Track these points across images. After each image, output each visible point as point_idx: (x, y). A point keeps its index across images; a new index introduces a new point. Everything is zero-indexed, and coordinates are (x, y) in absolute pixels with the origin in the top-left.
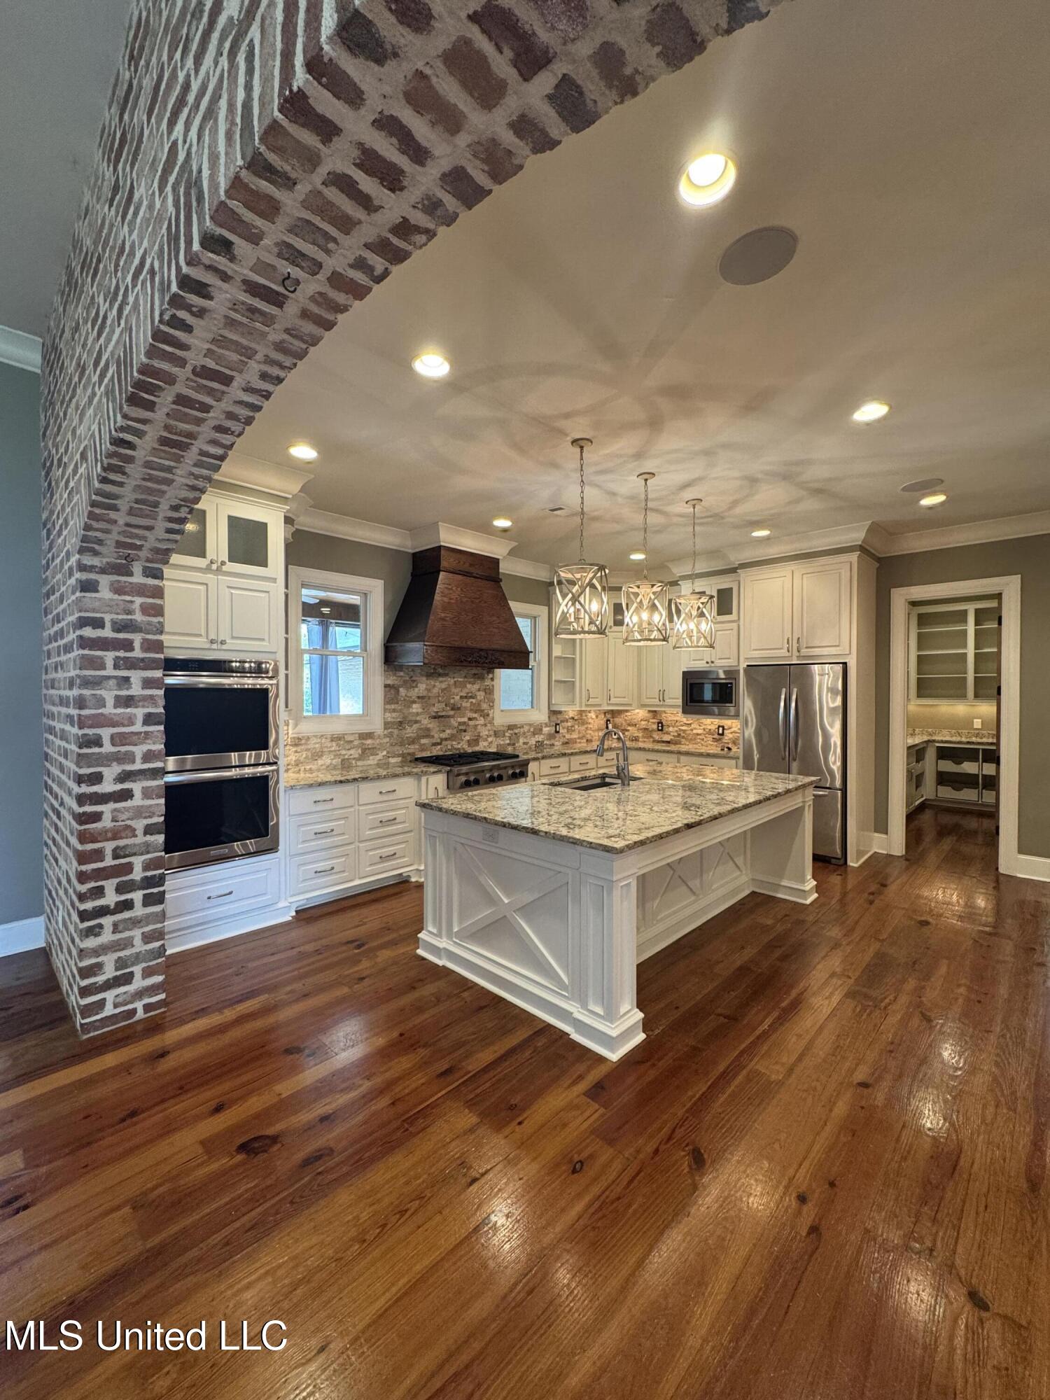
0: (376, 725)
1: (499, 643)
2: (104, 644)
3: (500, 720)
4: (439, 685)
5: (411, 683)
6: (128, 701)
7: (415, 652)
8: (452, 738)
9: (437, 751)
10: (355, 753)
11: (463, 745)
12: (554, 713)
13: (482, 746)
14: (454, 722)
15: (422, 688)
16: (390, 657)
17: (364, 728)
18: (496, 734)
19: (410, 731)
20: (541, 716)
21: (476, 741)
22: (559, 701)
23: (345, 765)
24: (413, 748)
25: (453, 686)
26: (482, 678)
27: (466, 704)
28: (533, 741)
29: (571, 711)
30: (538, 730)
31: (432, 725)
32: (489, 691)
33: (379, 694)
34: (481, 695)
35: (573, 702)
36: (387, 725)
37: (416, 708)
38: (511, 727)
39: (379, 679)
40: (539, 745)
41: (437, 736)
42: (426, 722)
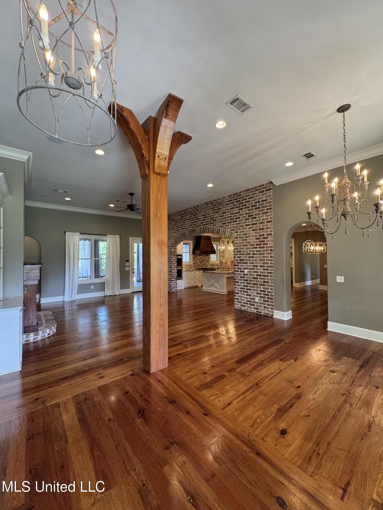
0: (192, 263)
1: (211, 250)
2: (172, 254)
3: (211, 263)
4: (201, 257)
5: (197, 257)
6: (174, 260)
7: (198, 252)
8: (203, 266)
9: (201, 268)
10: (189, 268)
11: (205, 267)
12: (221, 262)
13: (208, 267)
14: (203, 263)
15: (198, 258)
16: (194, 253)
17: (190, 264)
18: (210, 265)
19: (197, 264)
20: (218, 262)
21: (207, 266)
22: (222, 260)
23: (188, 269)
24: (197, 267)
25: (203, 257)
26: (208, 255)
27: (205, 260)
28: (217, 267)
29: (224, 261)
30: (218, 265)
31: (200, 263)
32: (209, 258)
33: (192, 259)
34: (207, 259)
35: (224, 260)
36: (193, 263)
37: (197, 261)
38: (213, 264)
39: (192, 256)
40: (218, 267)
41: (201, 265)
42: (199, 263)
